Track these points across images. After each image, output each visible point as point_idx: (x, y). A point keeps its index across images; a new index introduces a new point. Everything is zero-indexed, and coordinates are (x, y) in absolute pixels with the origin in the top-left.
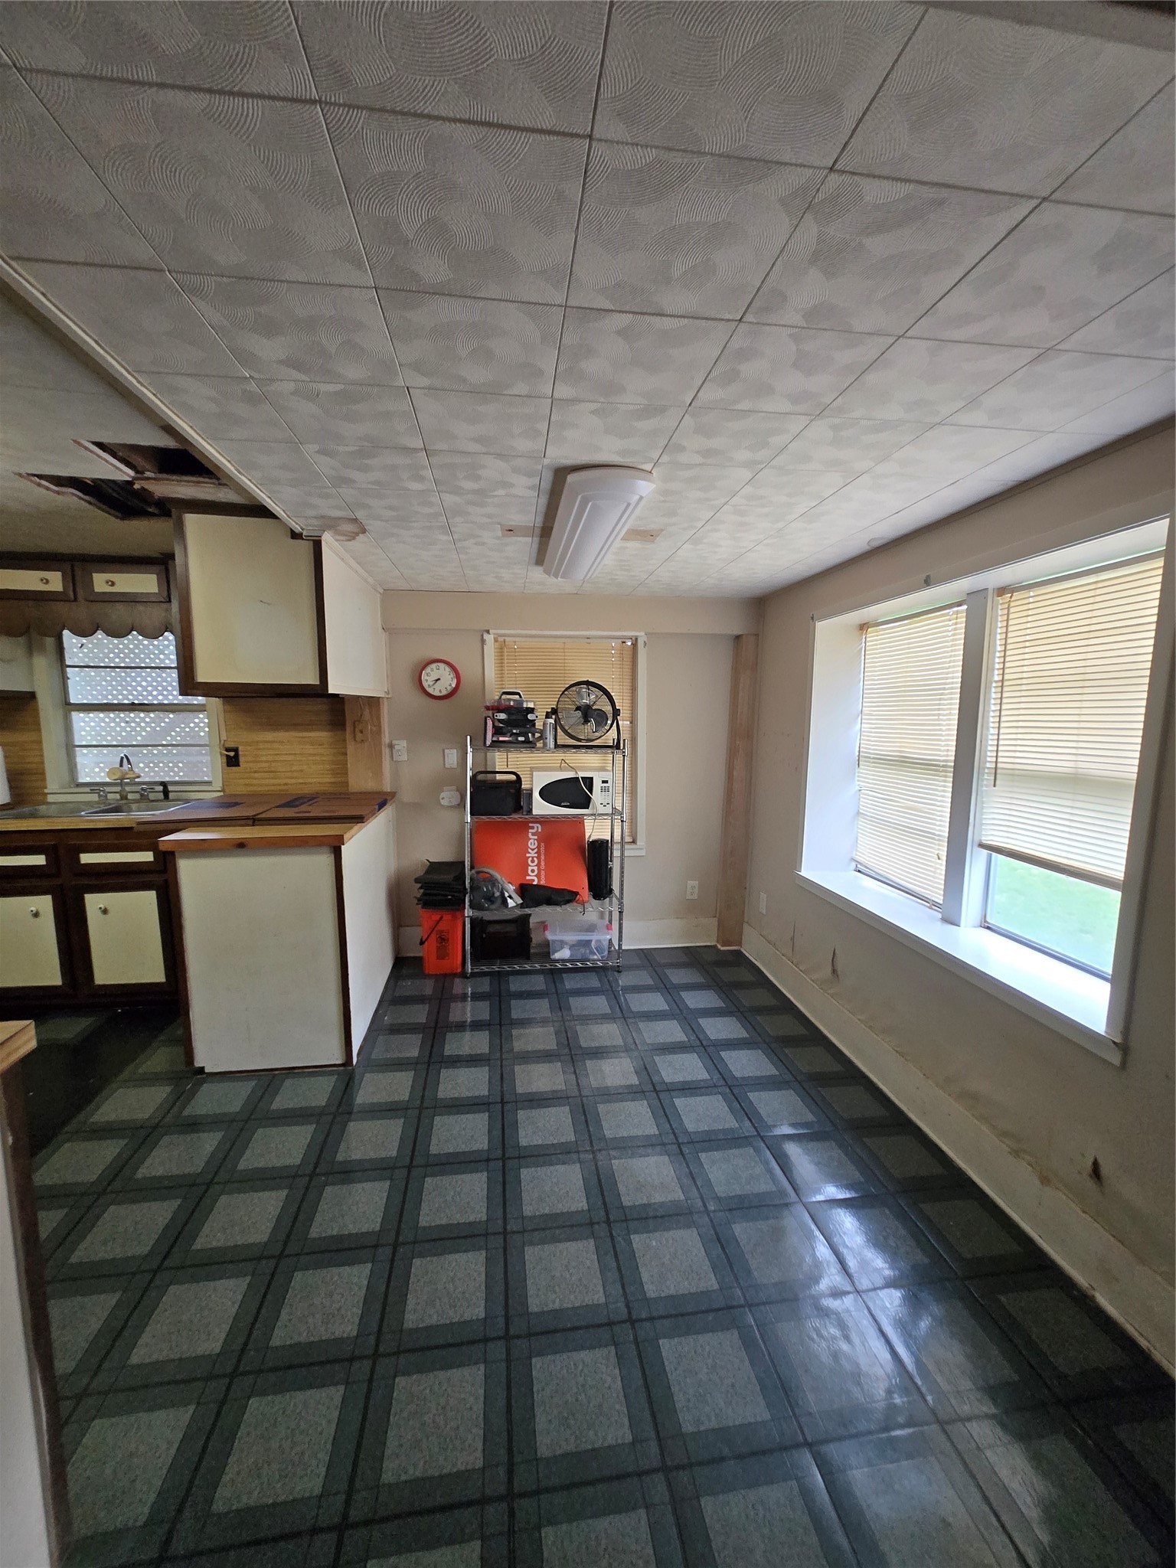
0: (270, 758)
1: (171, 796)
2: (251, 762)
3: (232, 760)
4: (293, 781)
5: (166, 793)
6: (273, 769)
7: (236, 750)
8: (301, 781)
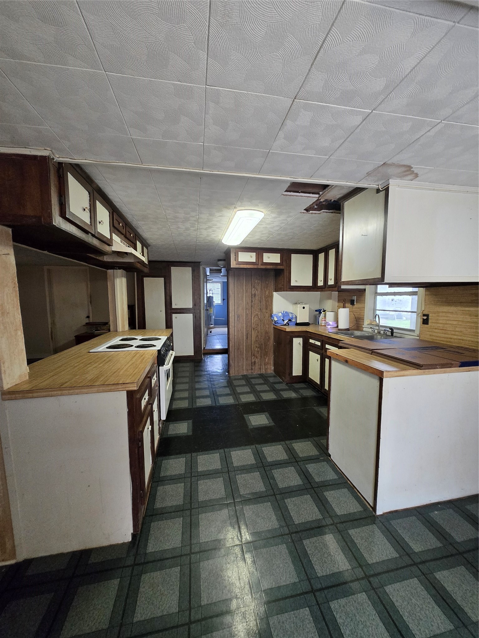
0: (444, 322)
1: (394, 334)
2: (435, 323)
3: (425, 322)
4: (455, 337)
5: (392, 333)
6: (445, 328)
7: (427, 316)
8: (460, 338)
